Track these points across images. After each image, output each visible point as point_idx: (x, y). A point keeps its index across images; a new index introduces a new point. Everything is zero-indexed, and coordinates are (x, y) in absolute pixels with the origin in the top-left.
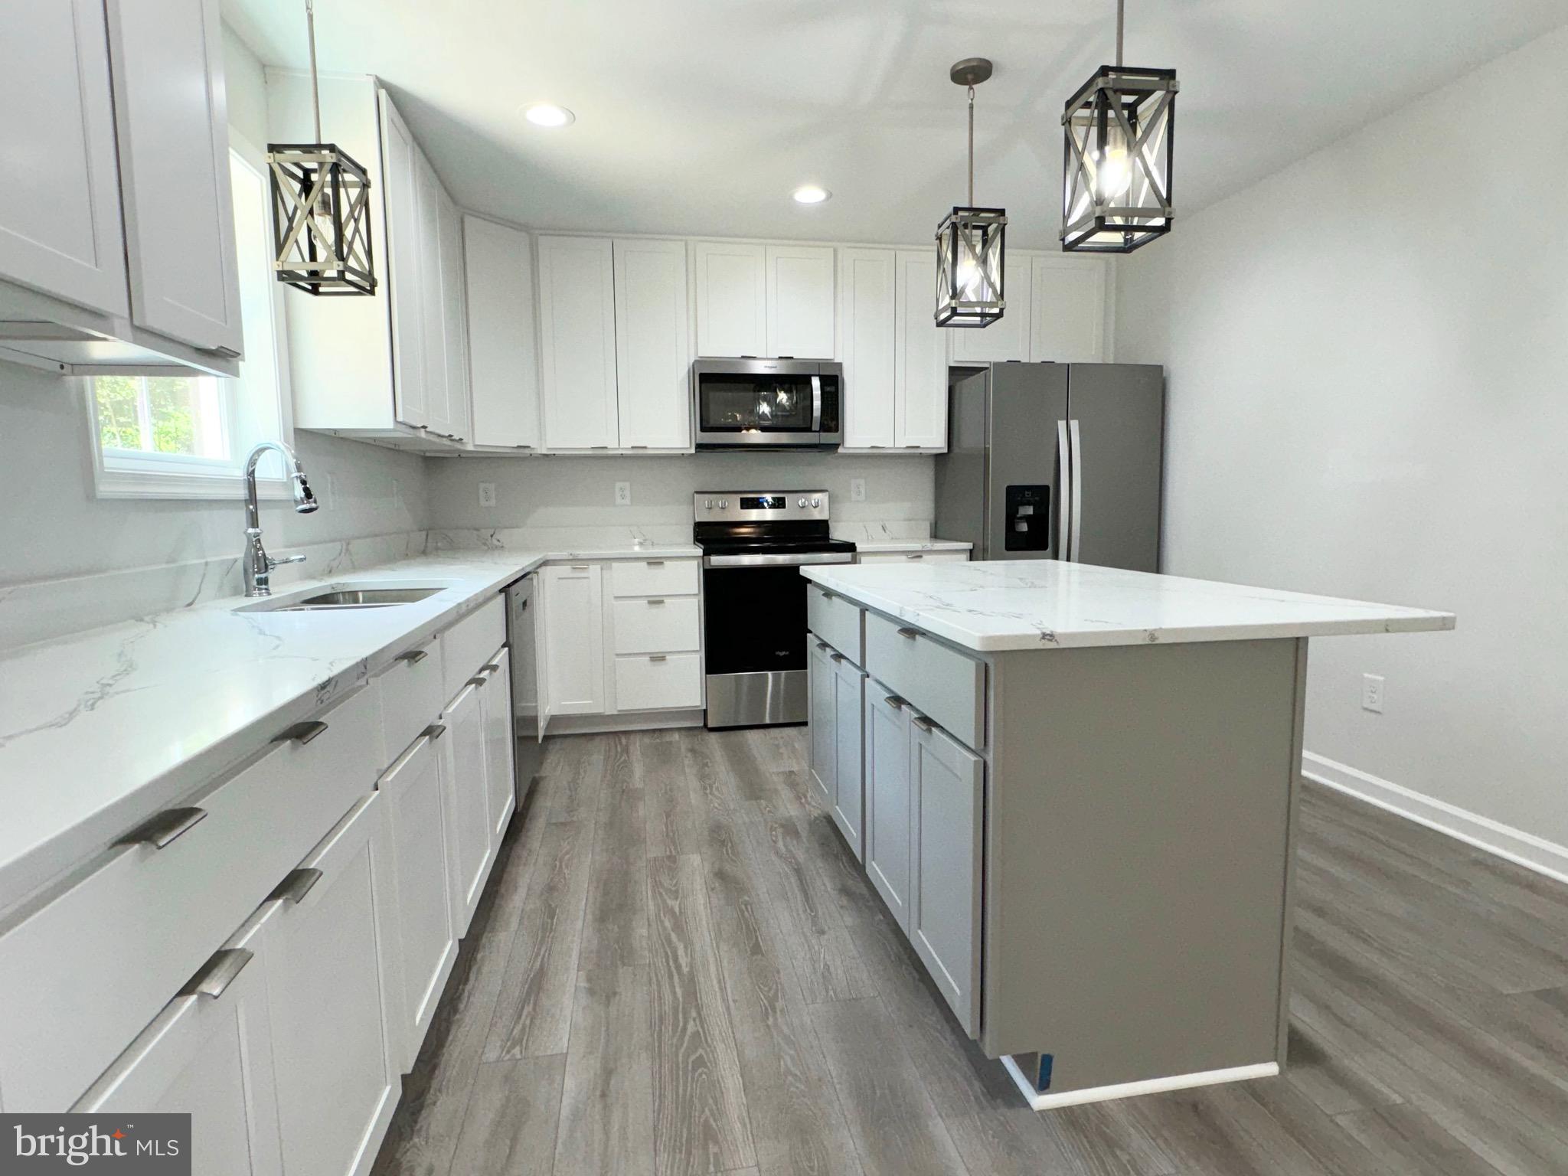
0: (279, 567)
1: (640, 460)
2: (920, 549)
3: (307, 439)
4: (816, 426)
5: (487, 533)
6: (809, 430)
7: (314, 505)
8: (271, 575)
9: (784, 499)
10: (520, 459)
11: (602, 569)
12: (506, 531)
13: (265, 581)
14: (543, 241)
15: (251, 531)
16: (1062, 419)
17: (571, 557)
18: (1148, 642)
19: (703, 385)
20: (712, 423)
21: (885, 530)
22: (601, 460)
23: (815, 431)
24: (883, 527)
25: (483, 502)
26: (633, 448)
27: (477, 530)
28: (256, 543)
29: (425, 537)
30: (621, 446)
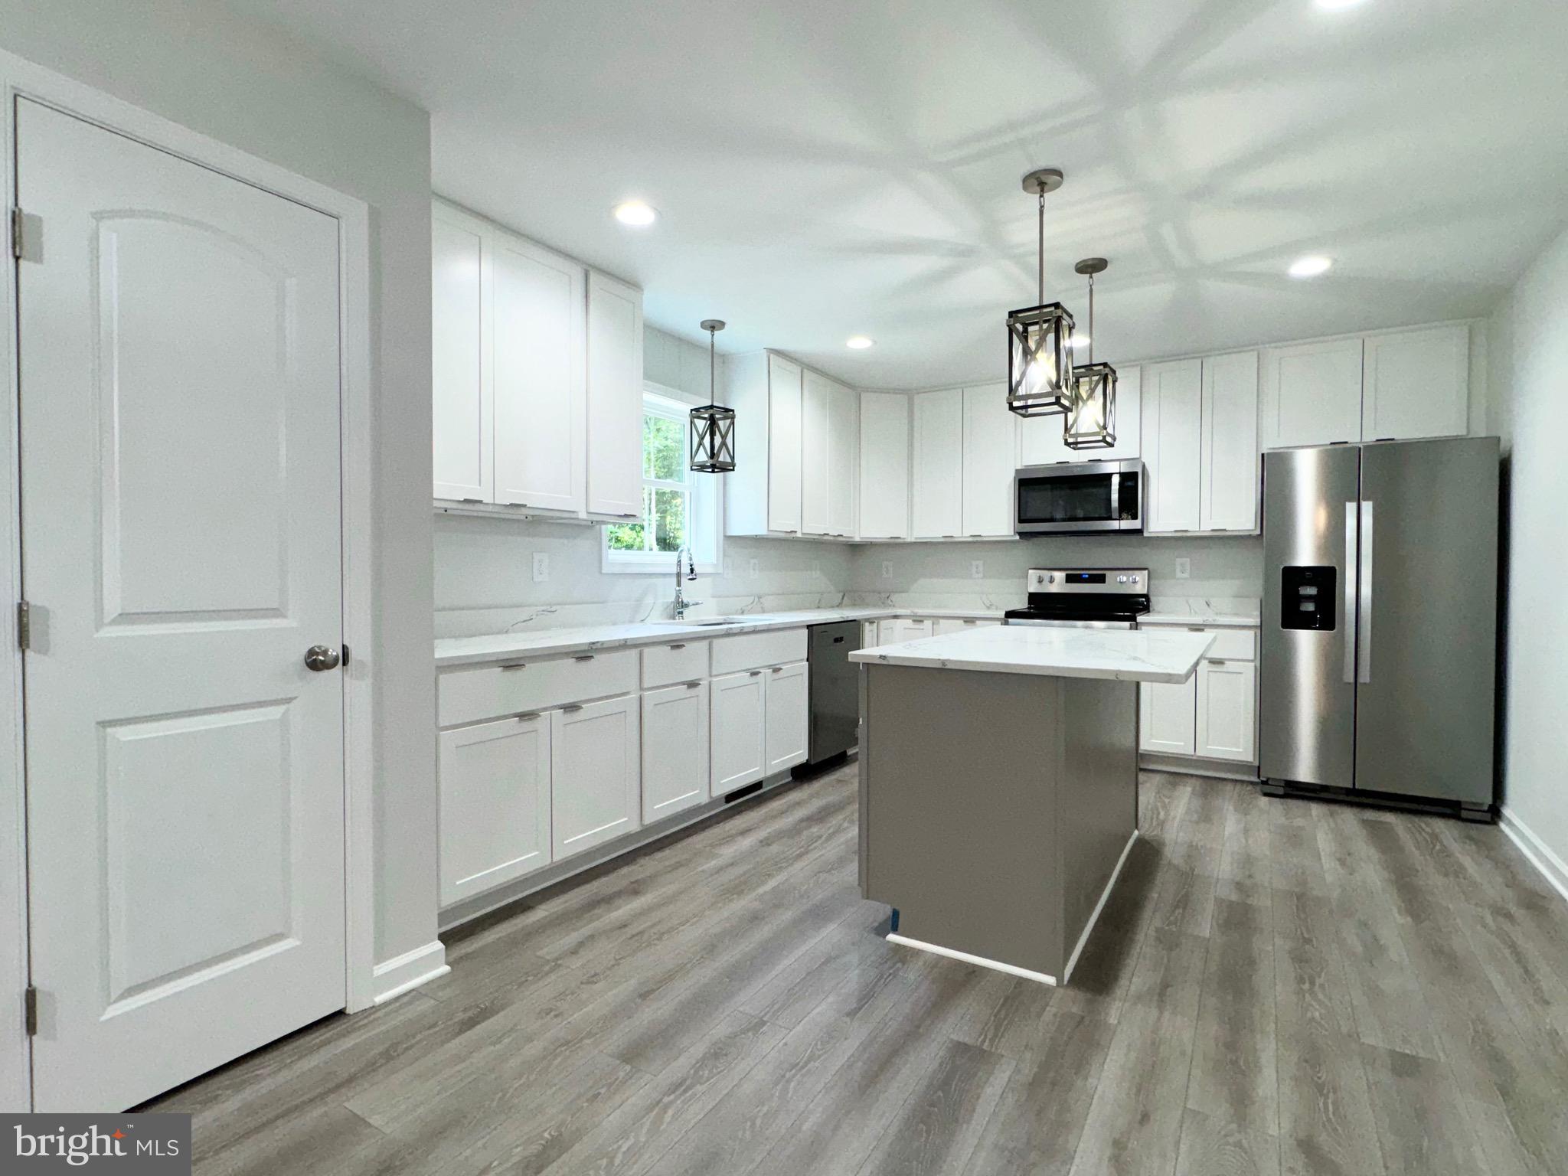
0: (691, 608)
1: (978, 545)
2: (1201, 623)
3: (733, 542)
4: (1115, 514)
5: (884, 595)
6: (1110, 518)
7: (694, 577)
8: (686, 612)
9: (1104, 575)
10: (894, 546)
11: (933, 624)
12: (897, 595)
13: (682, 613)
14: (917, 399)
15: (678, 588)
16: (1350, 500)
17: (912, 614)
18: (940, 666)
19: (1022, 488)
20: (1029, 515)
21: (1208, 605)
22: (949, 545)
23: (1116, 519)
24: (1207, 603)
25: (885, 575)
26: (971, 536)
27: (879, 593)
28: (679, 594)
29: (841, 597)
30: (964, 535)
